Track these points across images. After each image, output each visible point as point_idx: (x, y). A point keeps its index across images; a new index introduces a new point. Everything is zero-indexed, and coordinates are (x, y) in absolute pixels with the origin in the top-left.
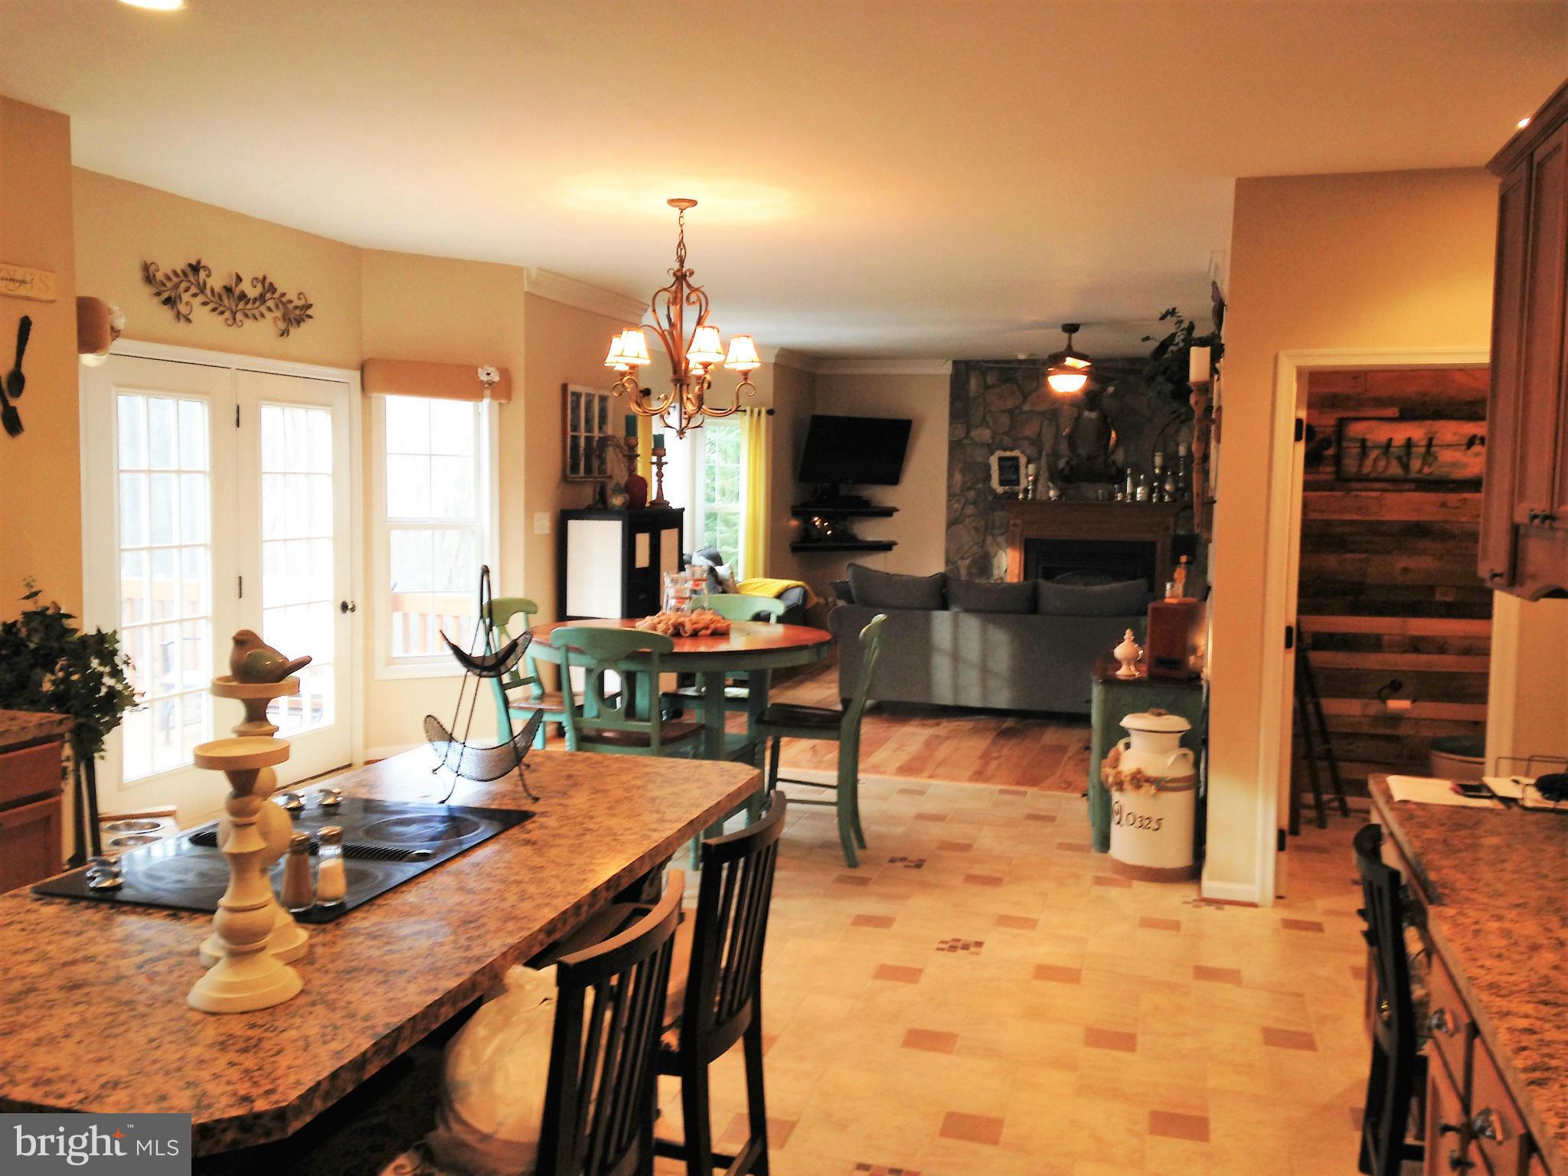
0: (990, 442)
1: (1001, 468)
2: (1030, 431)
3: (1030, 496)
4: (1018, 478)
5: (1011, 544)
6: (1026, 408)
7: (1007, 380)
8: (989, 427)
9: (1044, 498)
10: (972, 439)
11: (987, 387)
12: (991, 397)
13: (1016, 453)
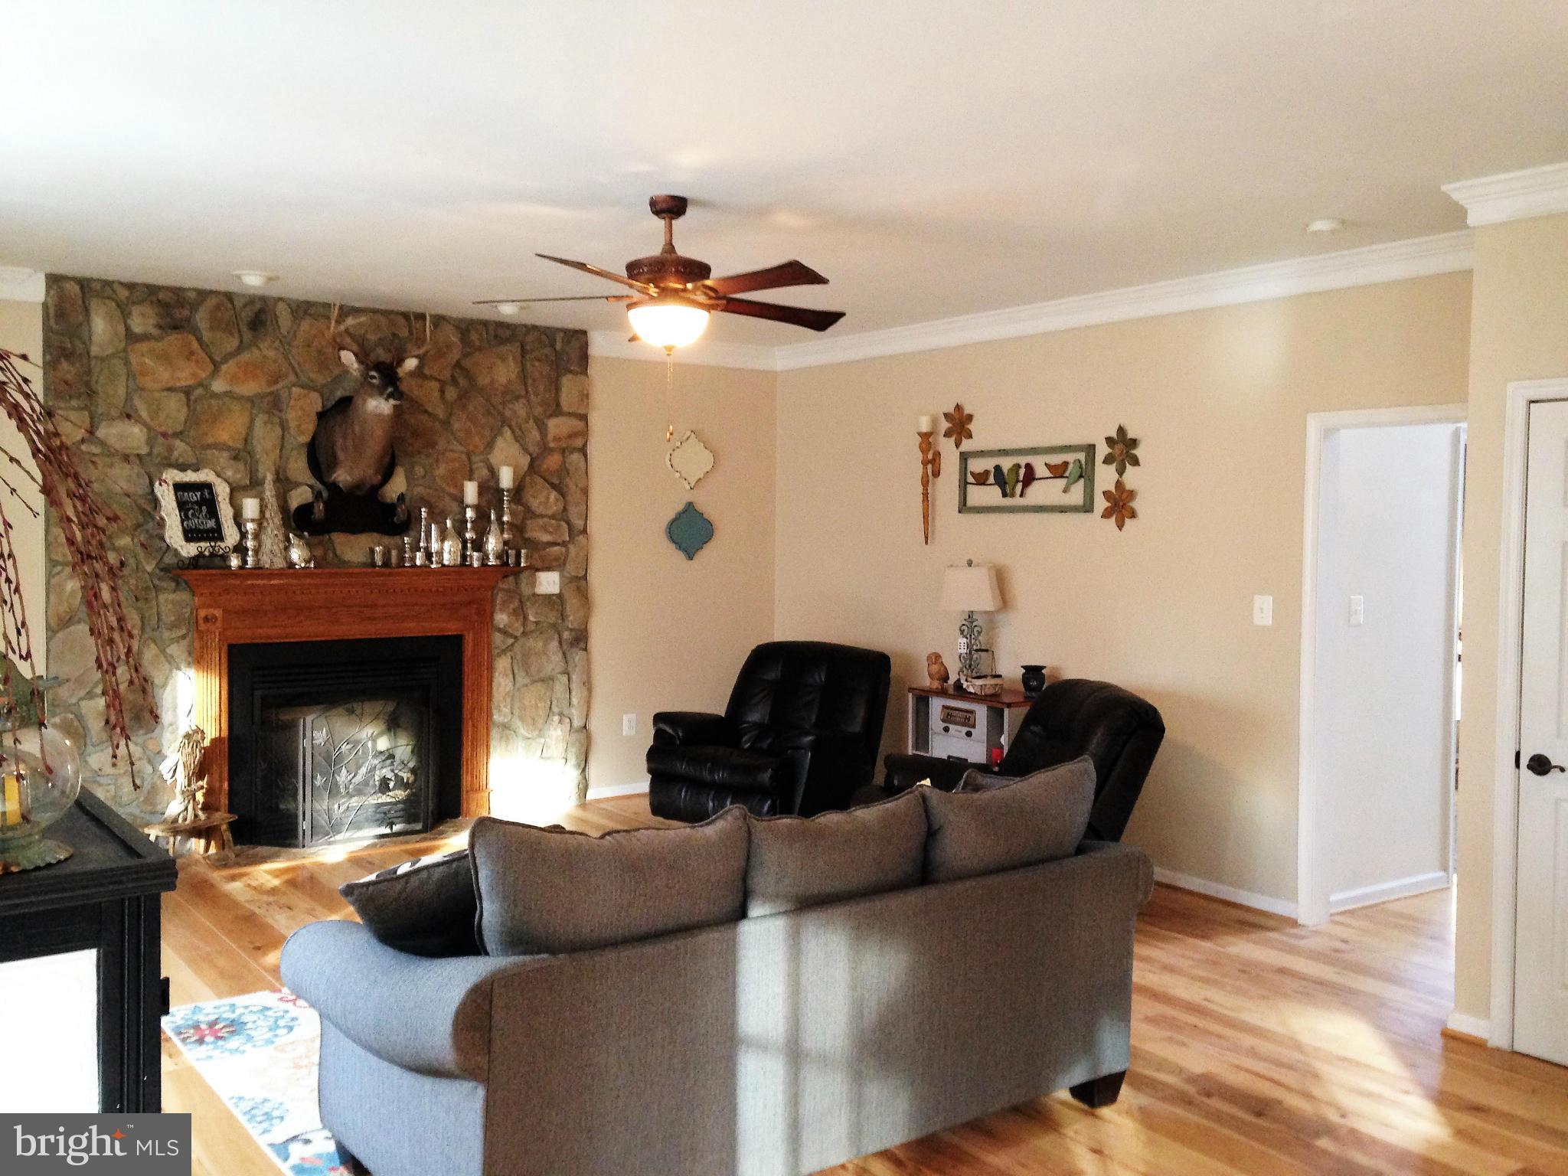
0: (144, 450)
1: (182, 505)
2: (228, 431)
3: (250, 560)
4: (218, 523)
5: (199, 660)
6: (218, 386)
7: (176, 327)
8: (139, 421)
9: (280, 563)
10: (102, 443)
11: (131, 338)
12: (143, 357)
13: (204, 476)
